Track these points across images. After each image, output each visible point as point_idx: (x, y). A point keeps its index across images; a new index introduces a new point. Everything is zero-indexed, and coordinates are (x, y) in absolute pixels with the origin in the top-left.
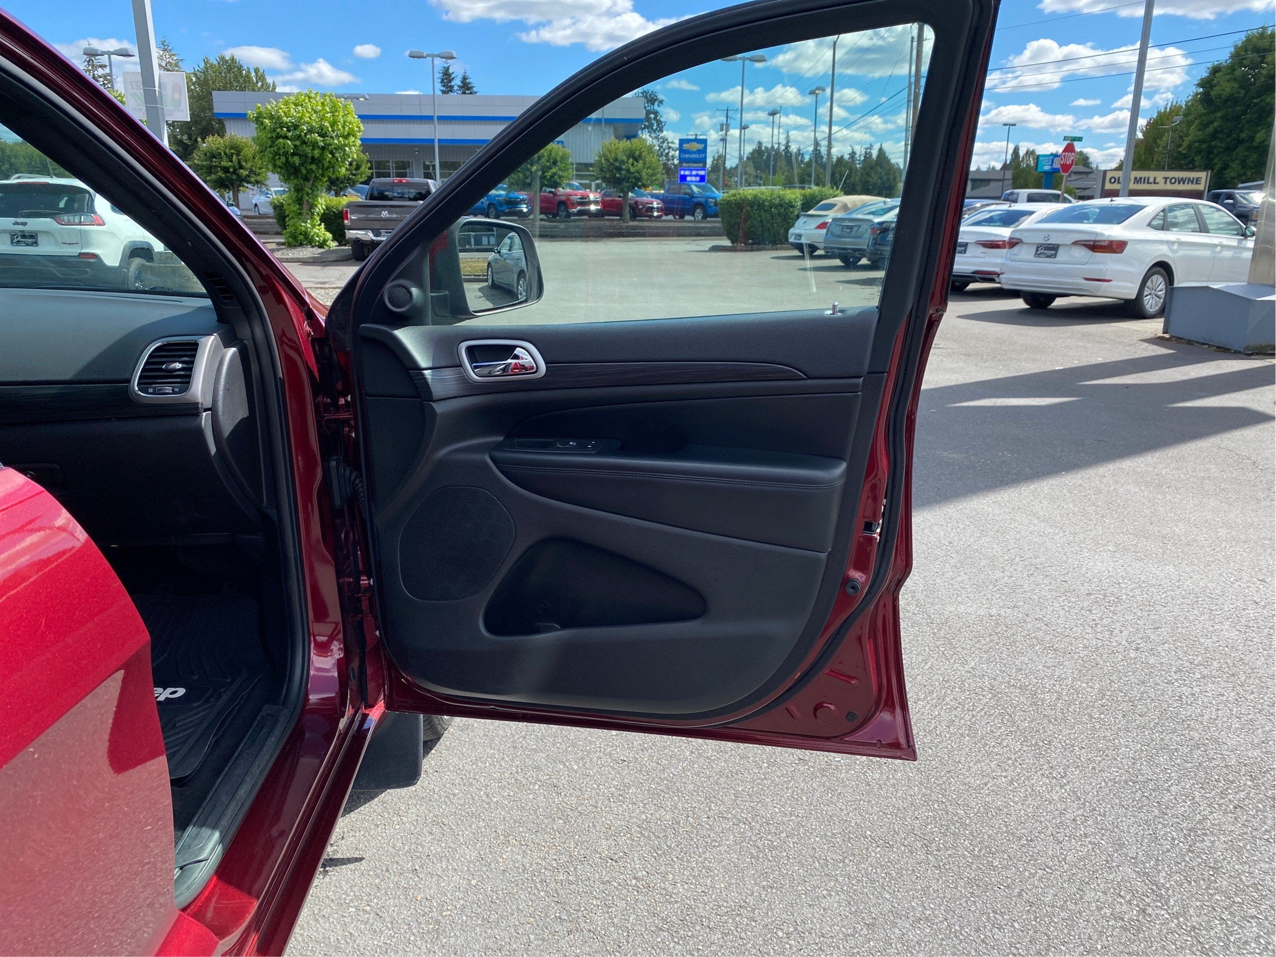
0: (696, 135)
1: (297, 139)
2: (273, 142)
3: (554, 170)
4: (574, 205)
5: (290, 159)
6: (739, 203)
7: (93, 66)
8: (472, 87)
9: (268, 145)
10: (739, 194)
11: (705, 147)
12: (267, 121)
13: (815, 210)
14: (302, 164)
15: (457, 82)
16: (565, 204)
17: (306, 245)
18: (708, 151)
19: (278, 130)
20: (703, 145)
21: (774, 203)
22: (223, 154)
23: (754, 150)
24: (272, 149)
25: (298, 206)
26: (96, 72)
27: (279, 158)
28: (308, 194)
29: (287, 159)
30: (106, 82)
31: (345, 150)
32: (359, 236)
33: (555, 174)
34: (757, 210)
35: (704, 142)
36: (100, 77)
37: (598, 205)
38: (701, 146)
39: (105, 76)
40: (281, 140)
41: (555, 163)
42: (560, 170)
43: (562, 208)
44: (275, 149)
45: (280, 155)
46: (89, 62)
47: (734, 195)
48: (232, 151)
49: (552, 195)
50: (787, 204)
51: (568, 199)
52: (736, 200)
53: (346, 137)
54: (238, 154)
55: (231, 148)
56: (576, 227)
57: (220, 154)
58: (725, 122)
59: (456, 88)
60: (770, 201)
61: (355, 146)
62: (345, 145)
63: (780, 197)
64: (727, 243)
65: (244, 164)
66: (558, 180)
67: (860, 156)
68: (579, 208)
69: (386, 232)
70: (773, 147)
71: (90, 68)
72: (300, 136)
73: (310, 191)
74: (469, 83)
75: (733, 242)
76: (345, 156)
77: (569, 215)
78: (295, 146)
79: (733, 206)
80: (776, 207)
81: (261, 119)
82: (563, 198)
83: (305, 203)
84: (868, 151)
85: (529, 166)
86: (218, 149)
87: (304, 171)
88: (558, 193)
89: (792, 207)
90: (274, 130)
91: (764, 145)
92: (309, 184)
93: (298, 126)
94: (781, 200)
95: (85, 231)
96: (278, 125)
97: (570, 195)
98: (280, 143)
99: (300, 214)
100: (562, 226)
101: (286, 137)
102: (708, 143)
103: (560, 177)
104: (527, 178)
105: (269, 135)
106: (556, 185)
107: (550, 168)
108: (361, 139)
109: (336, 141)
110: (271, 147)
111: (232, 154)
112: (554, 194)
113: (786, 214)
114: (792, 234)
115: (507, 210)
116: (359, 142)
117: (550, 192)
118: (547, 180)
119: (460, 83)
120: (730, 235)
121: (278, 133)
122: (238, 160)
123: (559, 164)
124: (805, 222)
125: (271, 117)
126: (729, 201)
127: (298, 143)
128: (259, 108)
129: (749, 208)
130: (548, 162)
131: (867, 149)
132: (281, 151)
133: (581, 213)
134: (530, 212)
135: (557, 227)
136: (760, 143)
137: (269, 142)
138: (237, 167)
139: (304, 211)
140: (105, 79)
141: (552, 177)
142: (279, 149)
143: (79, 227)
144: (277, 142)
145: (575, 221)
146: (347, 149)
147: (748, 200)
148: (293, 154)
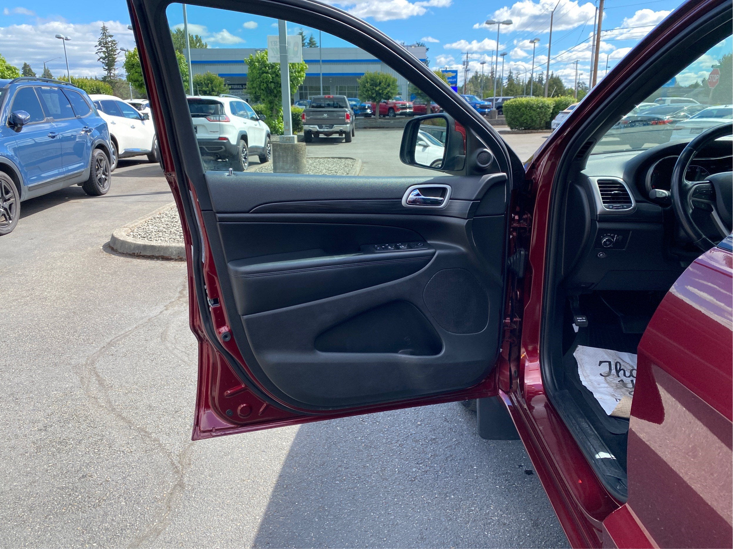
0: (446, 68)
1: (273, 74)
2: (260, 76)
3: (388, 90)
4: (398, 109)
5: (269, 85)
6: (518, 106)
7: (106, 36)
8: (315, 44)
9: (257, 77)
10: (518, 101)
11: (457, 75)
12: (257, 64)
13: (568, 109)
14: (275, 88)
15: (307, 41)
16: (393, 108)
17: (275, 134)
18: (458, 77)
19: (263, 69)
20: (455, 74)
21: (539, 106)
22: (203, 83)
23: (473, 77)
24: (259, 79)
25: (270, 112)
26: (107, 40)
27: (263, 85)
28: (276, 105)
29: (267, 85)
30: (112, 45)
31: (298, 79)
32: (311, 129)
33: (389, 92)
34: (528, 110)
35: (456, 72)
36: (110, 42)
37: (411, 109)
38: (454, 74)
39: (112, 42)
40: (265, 74)
41: (389, 85)
42: (391, 89)
43: (391, 111)
44: (261, 79)
45: (263, 83)
46: (103, 34)
47: (515, 101)
48: (208, 82)
49: (385, 104)
50: (546, 106)
51: (395, 106)
52: (516, 104)
53: (299, 72)
54: (212, 84)
55: (208, 80)
56: (401, 122)
57: (202, 83)
58: (466, 60)
59: (306, 44)
60: (537, 105)
61: (303, 77)
62: (299, 76)
63: (542, 102)
64: (508, 129)
65: (215, 89)
66: (390, 95)
67: (536, 79)
68: (401, 111)
69: (326, 126)
70: (483, 75)
71: (104, 37)
72: (275, 72)
73: (277, 103)
74: (314, 41)
75: (512, 128)
76: (298, 82)
77: (395, 115)
78: (273, 77)
79: (514, 107)
80: (540, 108)
81: (253, 63)
82: (392, 105)
83: (274, 110)
84: (541, 76)
85: (374, 87)
86: (201, 80)
87: (275, 92)
88: (389, 103)
89: (549, 108)
90: (261, 69)
91: (479, 73)
92: (277, 99)
93: (274, 66)
94: (543, 104)
95: (222, 125)
96: (263, 66)
97: (396, 104)
98: (265, 76)
99: (271, 116)
100: (392, 122)
101: (267, 73)
102: (458, 71)
103: (392, 93)
104: (373, 94)
105: (258, 72)
106: (389, 98)
107: (386, 88)
108: (306, 74)
109: (294, 75)
110: (259, 78)
111: (208, 84)
112: (387, 103)
113: (545, 112)
114: (555, 124)
115: (360, 113)
116: (305, 75)
117: (384, 102)
118: (385, 95)
119: (308, 42)
120: (510, 125)
121: (263, 70)
122: (212, 86)
123: (391, 86)
124: (563, 117)
125: (259, 61)
126: (511, 105)
127: (274, 76)
128: (252, 56)
129: (524, 109)
130: (385, 85)
131: (540, 75)
132: (265, 81)
133: (402, 114)
134: (374, 114)
135: (389, 122)
136: (477, 72)
137: (258, 76)
138: (211, 91)
139: (274, 114)
140: (112, 43)
141: (387, 93)
142: (264, 79)
143: (219, 122)
144: (262, 76)
145: (398, 118)
146: (299, 79)
147: (524, 104)
148: (271, 82)
